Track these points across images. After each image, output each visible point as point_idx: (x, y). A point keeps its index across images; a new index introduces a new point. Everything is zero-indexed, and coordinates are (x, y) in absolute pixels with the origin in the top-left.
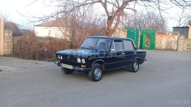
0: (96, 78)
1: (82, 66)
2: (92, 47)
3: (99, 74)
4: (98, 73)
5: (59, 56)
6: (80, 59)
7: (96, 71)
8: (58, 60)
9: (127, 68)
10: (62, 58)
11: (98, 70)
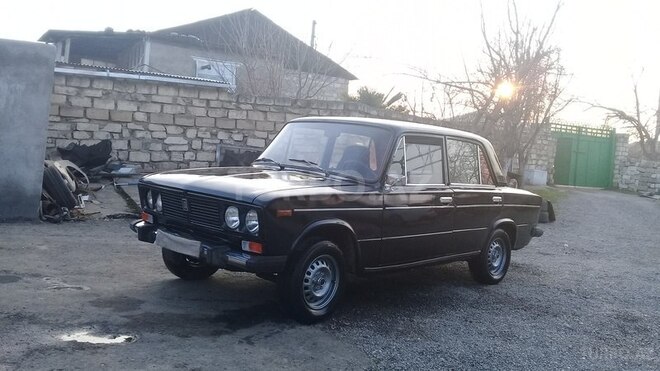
0: (312, 305)
1: (246, 246)
2: (303, 161)
3: (327, 286)
4: (323, 282)
5: (150, 194)
6: (236, 211)
7: (313, 271)
8: (149, 211)
9: (458, 263)
10: (160, 203)
11: (322, 269)
